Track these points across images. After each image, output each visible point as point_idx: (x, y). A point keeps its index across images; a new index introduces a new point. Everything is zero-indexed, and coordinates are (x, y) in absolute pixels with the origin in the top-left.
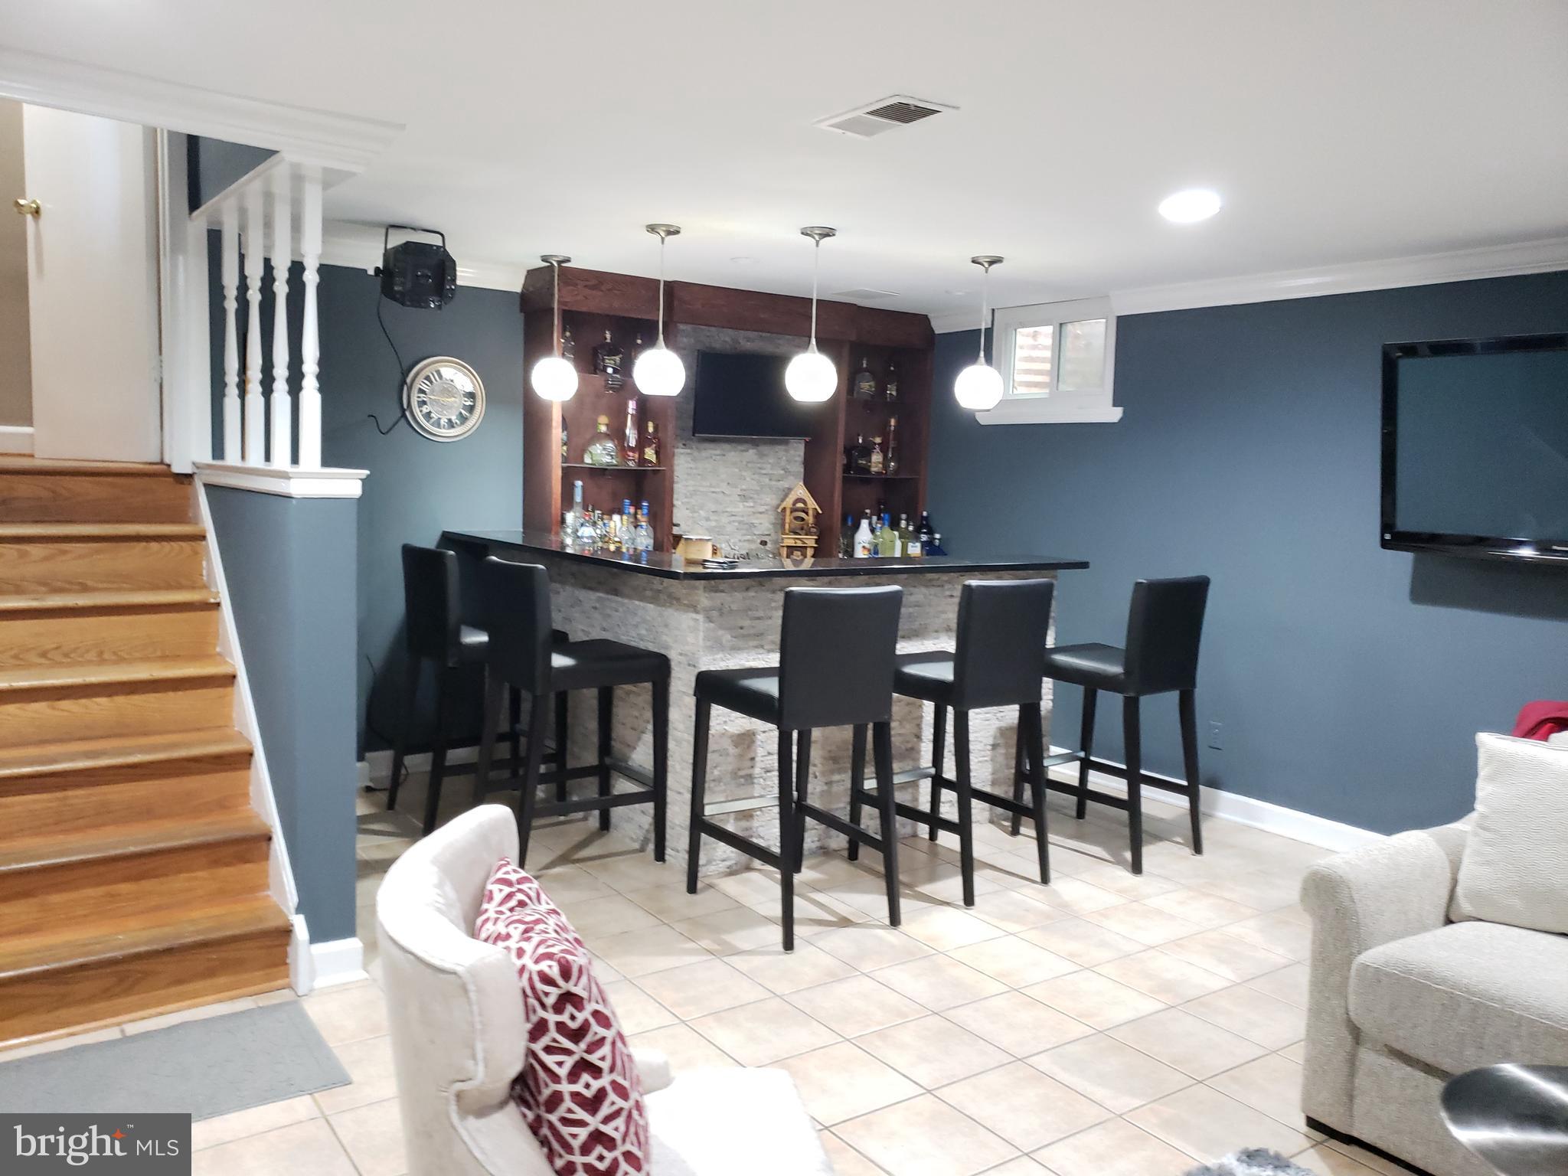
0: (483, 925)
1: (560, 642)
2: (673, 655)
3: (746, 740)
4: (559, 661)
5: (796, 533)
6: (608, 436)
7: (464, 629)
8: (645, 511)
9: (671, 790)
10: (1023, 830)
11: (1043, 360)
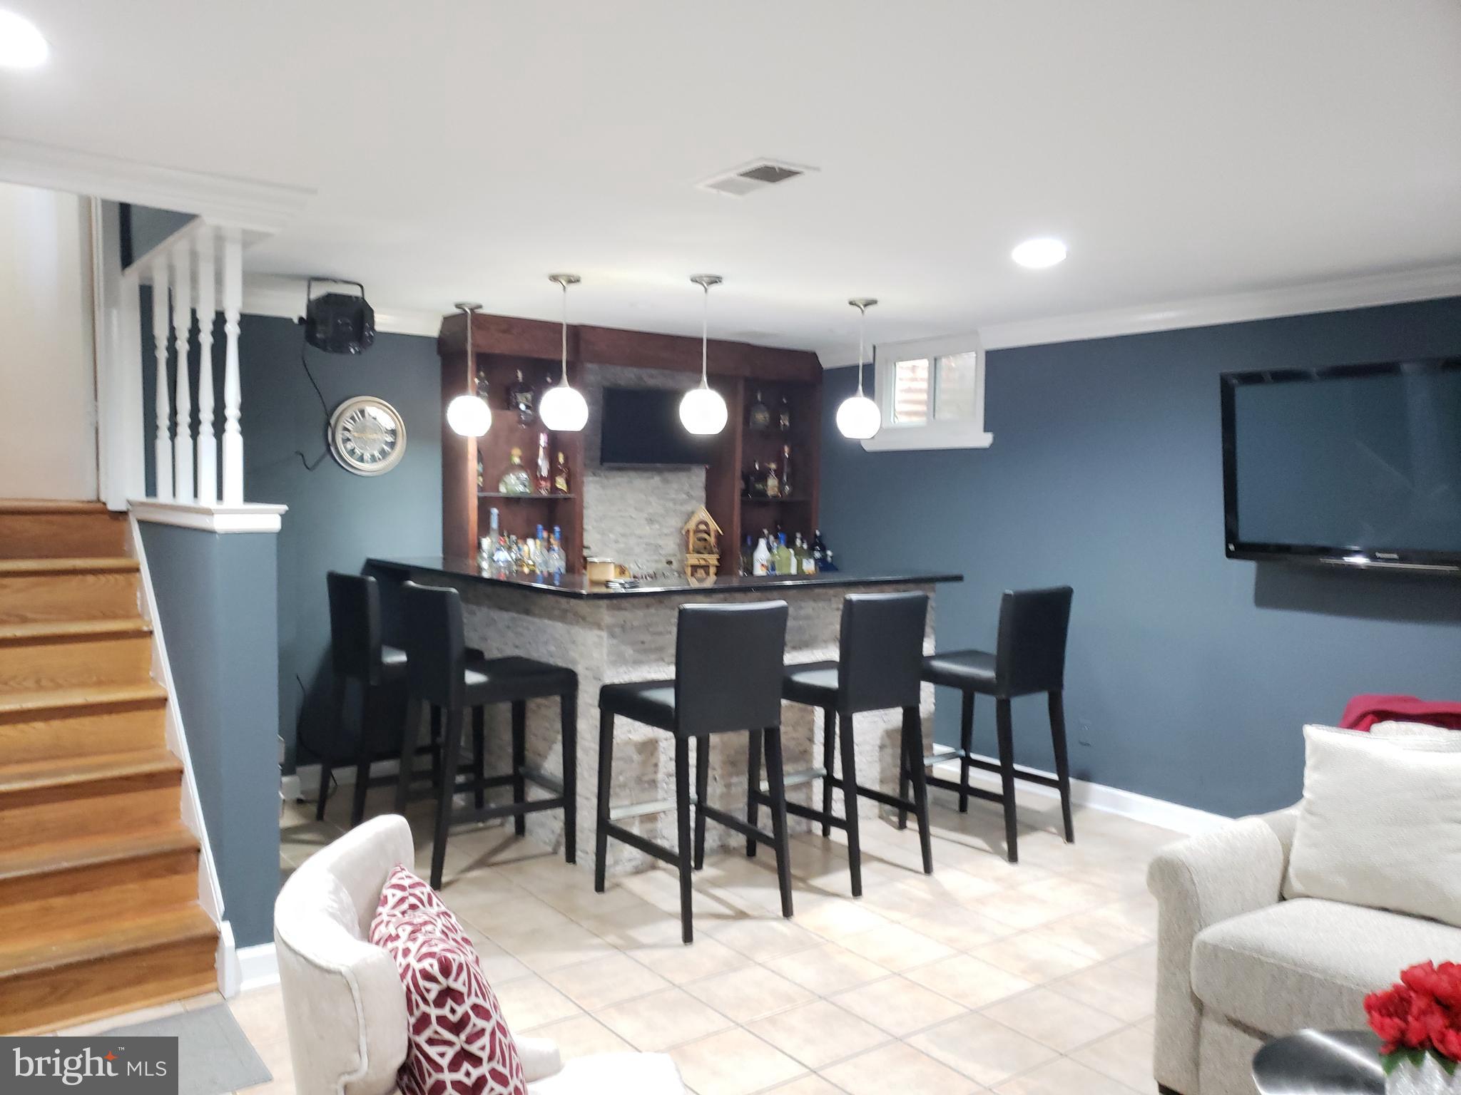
0: (376, 927)
1: (475, 659)
2: (580, 670)
3: (649, 748)
4: (472, 678)
5: (699, 552)
6: (521, 467)
7: (385, 650)
8: (557, 535)
9: (579, 795)
10: (909, 824)
11: (920, 391)
